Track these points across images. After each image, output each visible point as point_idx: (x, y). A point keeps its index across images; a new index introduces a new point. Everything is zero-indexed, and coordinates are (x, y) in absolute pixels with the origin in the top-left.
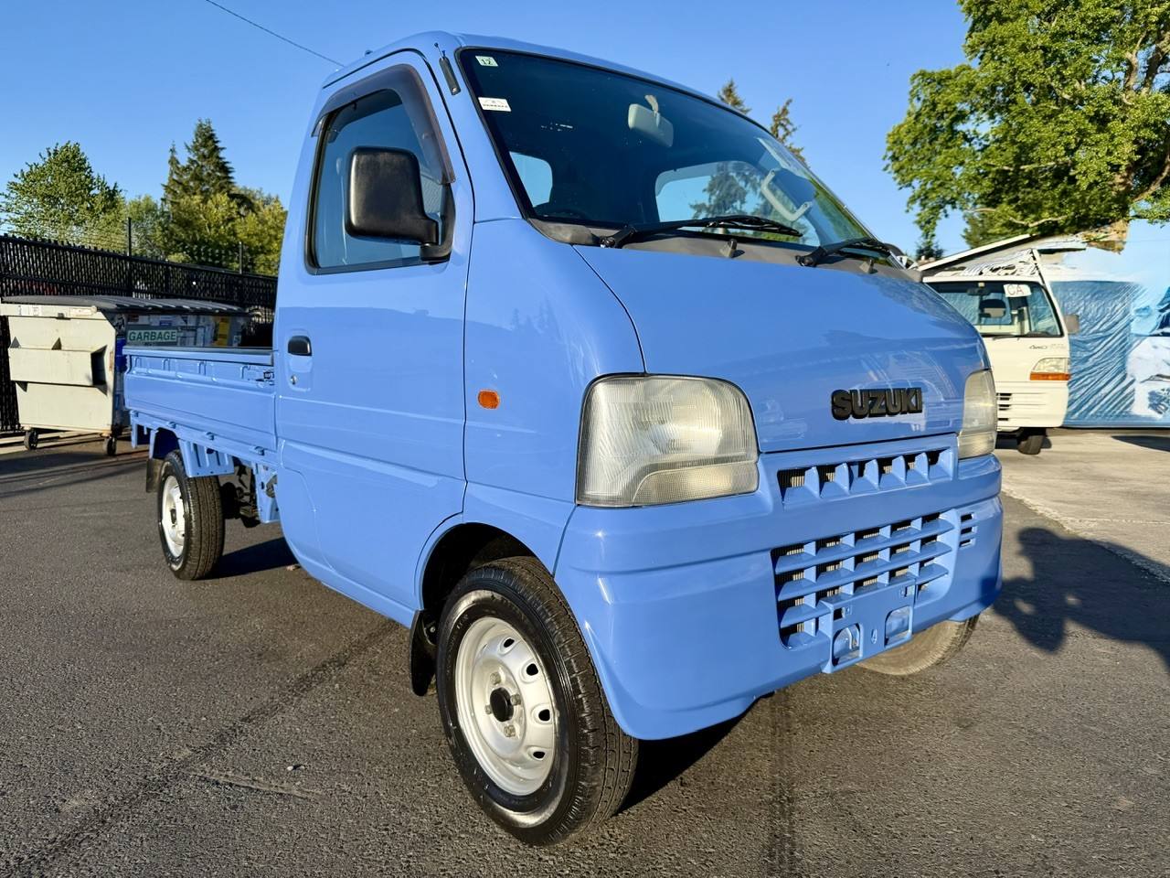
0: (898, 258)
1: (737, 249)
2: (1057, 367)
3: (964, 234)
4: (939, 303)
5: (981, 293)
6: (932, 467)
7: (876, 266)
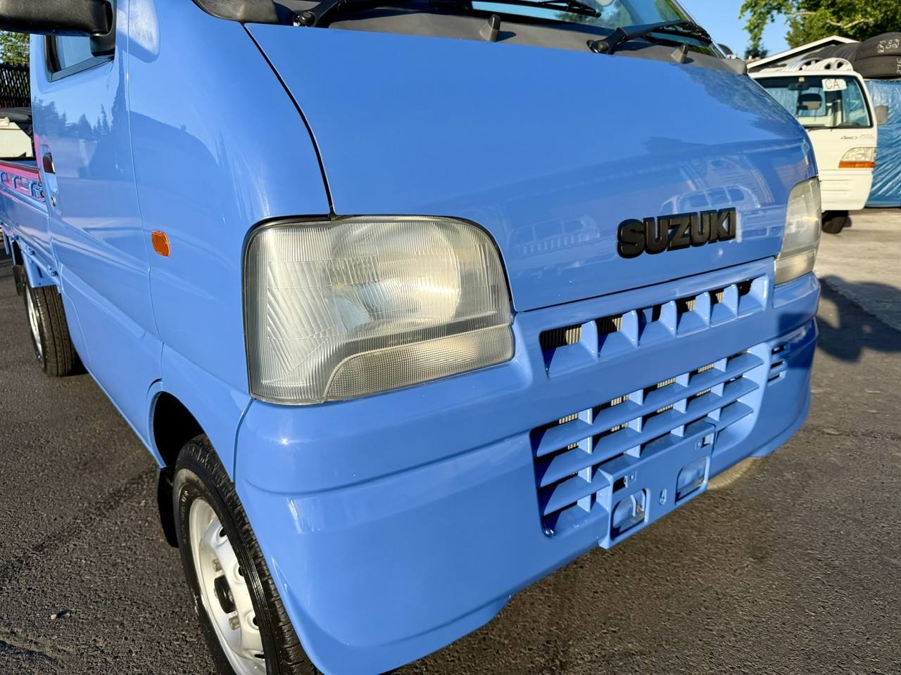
0: (728, 56)
1: (502, 29)
2: (864, 155)
3: (787, 37)
4: (762, 98)
5: (801, 88)
6: (743, 297)
7: (690, 54)
